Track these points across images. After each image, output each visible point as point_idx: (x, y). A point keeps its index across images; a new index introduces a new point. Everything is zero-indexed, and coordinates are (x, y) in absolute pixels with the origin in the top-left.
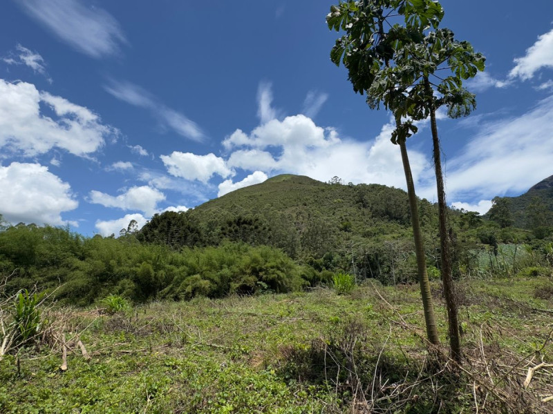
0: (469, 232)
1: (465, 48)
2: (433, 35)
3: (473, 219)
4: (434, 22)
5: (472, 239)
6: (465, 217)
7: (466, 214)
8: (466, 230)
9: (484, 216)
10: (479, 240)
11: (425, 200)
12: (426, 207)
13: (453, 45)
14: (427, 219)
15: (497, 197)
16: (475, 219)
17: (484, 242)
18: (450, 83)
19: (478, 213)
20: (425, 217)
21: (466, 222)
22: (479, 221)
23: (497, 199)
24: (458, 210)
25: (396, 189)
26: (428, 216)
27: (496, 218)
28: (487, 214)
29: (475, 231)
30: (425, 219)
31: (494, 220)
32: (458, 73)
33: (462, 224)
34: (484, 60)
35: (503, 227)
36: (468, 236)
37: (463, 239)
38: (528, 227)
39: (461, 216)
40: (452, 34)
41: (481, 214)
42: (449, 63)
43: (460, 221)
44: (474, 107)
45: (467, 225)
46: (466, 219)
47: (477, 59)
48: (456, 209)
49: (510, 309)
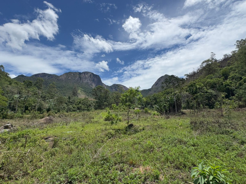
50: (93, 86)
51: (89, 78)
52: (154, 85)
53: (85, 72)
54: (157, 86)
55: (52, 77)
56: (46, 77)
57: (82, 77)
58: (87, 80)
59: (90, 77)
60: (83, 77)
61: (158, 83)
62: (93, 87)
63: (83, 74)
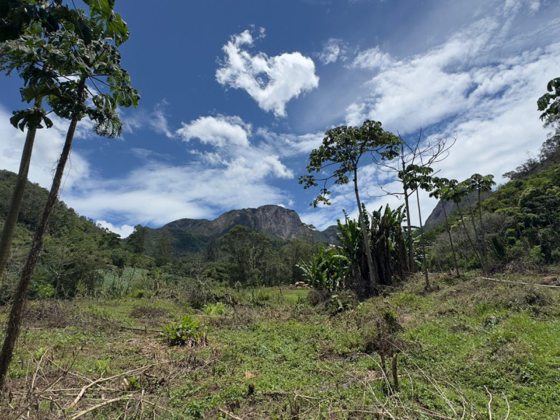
0: (105, 252)
1: (124, 76)
2: (101, 44)
3: (113, 240)
4: (117, 38)
5: (105, 260)
6: (106, 237)
7: (108, 235)
8: (103, 249)
9: (124, 239)
10: (111, 261)
11: (71, 210)
12: (70, 218)
13: (115, 67)
14: (67, 230)
15: (139, 225)
16: (116, 241)
17: (114, 263)
18: (107, 101)
19: (120, 236)
20: (65, 228)
21: (106, 242)
22: (118, 243)
23: (138, 227)
24: (103, 228)
25: (40, 188)
26: (68, 228)
27: (133, 244)
28: (127, 238)
29: (110, 252)
30: (63, 230)
31: (131, 244)
32: (115, 95)
33: (102, 243)
34: (139, 98)
35: (136, 252)
36: (103, 256)
37: (97, 258)
38: (153, 255)
39: (104, 236)
40: (119, 57)
41: (122, 238)
42: (108, 80)
43: (101, 240)
44: (119, 133)
45: (105, 245)
46: (106, 239)
47: (133, 93)
48: (101, 227)
49: (102, 329)
50: (283, 236)
51: (274, 217)
52: (430, 217)
53: (265, 206)
55: (200, 225)
56: (189, 226)
57: (258, 217)
58: (269, 223)
59: (276, 216)
60: (261, 217)
61: (440, 211)
62: (284, 238)
63: (261, 212)
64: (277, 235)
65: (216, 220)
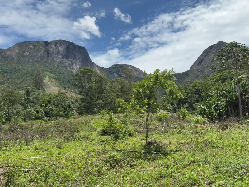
50: (73, 69)
52: (195, 63)
53: (57, 41)
54: (201, 66)
57: (51, 50)
59: (68, 51)
60: (53, 50)
62: (74, 71)
63: (53, 46)
64: (68, 68)
65: (9, 49)
